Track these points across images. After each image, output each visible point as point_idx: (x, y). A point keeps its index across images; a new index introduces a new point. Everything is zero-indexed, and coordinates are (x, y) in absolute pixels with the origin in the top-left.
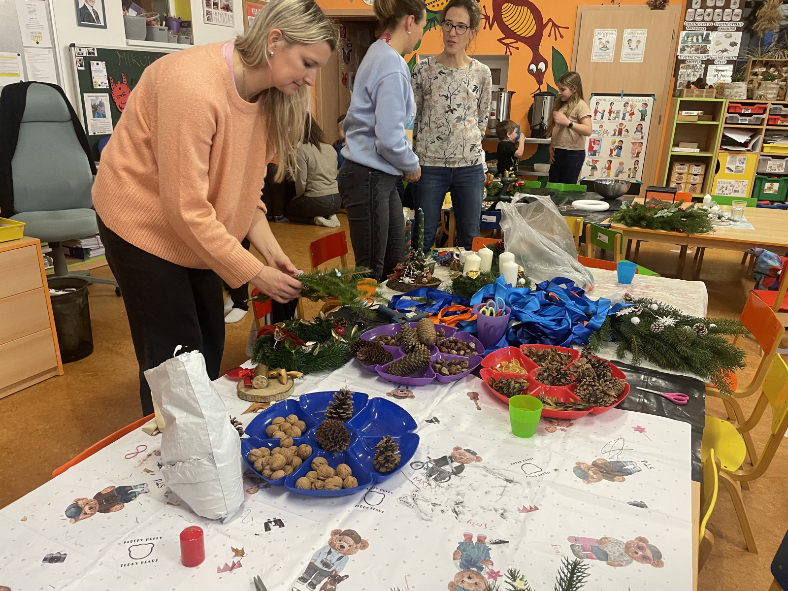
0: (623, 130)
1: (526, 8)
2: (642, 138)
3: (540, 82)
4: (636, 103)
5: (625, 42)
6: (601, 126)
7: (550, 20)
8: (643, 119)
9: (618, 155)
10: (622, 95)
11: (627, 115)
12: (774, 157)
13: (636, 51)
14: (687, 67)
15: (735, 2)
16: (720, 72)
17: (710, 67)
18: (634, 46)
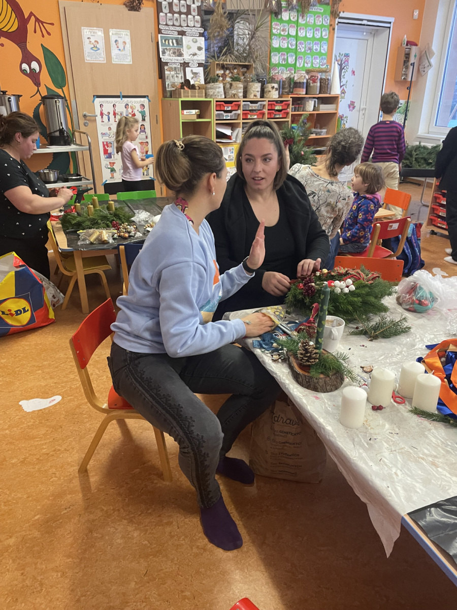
2: (147, 137)
3: (37, 84)
4: (135, 104)
5: (113, 44)
6: (110, 128)
7: (31, 14)
8: (144, 120)
10: (121, 97)
11: (130, 116)
13: (123, 53)
14: (170, 70)
15: (194, 9)
16: (195, 74)
17: (187, 69)
18: (121, 47)
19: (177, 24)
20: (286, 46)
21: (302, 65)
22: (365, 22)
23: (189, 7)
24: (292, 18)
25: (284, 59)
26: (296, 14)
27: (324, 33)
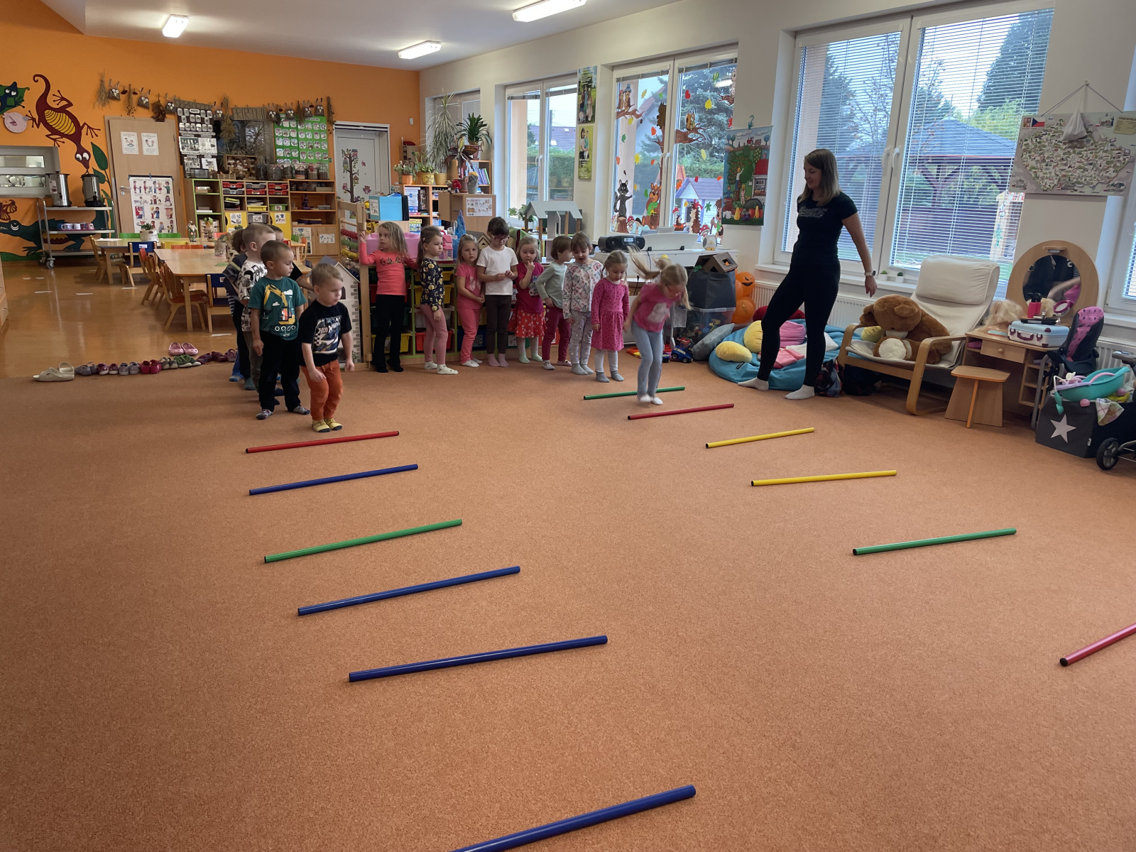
0: (157, 200)
1: (64, 114)
2: (171, 205)
3: (87, 167)
4: (161, 182)
5: (144, 142)
6: (141, 198)
7: (85, 124)
8: (168, 192)
9: (158, 217)
10: (150, 176)
11: (157, 190)
12: (256, 213)
13: (153, 148)
14: (189, 159)
15: (207, 121)
16: (210, 163)
17: (202, 159)
18: (150, 143)
19: (192, 129)
20: (289, 144)
21: (305, 158)
22: (363, 128)
23: (203, 119)
24: (292, 126)
25: (288, 153)
26: (295, 123)
27: (322, 136)
